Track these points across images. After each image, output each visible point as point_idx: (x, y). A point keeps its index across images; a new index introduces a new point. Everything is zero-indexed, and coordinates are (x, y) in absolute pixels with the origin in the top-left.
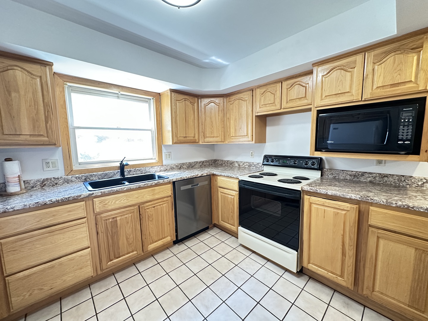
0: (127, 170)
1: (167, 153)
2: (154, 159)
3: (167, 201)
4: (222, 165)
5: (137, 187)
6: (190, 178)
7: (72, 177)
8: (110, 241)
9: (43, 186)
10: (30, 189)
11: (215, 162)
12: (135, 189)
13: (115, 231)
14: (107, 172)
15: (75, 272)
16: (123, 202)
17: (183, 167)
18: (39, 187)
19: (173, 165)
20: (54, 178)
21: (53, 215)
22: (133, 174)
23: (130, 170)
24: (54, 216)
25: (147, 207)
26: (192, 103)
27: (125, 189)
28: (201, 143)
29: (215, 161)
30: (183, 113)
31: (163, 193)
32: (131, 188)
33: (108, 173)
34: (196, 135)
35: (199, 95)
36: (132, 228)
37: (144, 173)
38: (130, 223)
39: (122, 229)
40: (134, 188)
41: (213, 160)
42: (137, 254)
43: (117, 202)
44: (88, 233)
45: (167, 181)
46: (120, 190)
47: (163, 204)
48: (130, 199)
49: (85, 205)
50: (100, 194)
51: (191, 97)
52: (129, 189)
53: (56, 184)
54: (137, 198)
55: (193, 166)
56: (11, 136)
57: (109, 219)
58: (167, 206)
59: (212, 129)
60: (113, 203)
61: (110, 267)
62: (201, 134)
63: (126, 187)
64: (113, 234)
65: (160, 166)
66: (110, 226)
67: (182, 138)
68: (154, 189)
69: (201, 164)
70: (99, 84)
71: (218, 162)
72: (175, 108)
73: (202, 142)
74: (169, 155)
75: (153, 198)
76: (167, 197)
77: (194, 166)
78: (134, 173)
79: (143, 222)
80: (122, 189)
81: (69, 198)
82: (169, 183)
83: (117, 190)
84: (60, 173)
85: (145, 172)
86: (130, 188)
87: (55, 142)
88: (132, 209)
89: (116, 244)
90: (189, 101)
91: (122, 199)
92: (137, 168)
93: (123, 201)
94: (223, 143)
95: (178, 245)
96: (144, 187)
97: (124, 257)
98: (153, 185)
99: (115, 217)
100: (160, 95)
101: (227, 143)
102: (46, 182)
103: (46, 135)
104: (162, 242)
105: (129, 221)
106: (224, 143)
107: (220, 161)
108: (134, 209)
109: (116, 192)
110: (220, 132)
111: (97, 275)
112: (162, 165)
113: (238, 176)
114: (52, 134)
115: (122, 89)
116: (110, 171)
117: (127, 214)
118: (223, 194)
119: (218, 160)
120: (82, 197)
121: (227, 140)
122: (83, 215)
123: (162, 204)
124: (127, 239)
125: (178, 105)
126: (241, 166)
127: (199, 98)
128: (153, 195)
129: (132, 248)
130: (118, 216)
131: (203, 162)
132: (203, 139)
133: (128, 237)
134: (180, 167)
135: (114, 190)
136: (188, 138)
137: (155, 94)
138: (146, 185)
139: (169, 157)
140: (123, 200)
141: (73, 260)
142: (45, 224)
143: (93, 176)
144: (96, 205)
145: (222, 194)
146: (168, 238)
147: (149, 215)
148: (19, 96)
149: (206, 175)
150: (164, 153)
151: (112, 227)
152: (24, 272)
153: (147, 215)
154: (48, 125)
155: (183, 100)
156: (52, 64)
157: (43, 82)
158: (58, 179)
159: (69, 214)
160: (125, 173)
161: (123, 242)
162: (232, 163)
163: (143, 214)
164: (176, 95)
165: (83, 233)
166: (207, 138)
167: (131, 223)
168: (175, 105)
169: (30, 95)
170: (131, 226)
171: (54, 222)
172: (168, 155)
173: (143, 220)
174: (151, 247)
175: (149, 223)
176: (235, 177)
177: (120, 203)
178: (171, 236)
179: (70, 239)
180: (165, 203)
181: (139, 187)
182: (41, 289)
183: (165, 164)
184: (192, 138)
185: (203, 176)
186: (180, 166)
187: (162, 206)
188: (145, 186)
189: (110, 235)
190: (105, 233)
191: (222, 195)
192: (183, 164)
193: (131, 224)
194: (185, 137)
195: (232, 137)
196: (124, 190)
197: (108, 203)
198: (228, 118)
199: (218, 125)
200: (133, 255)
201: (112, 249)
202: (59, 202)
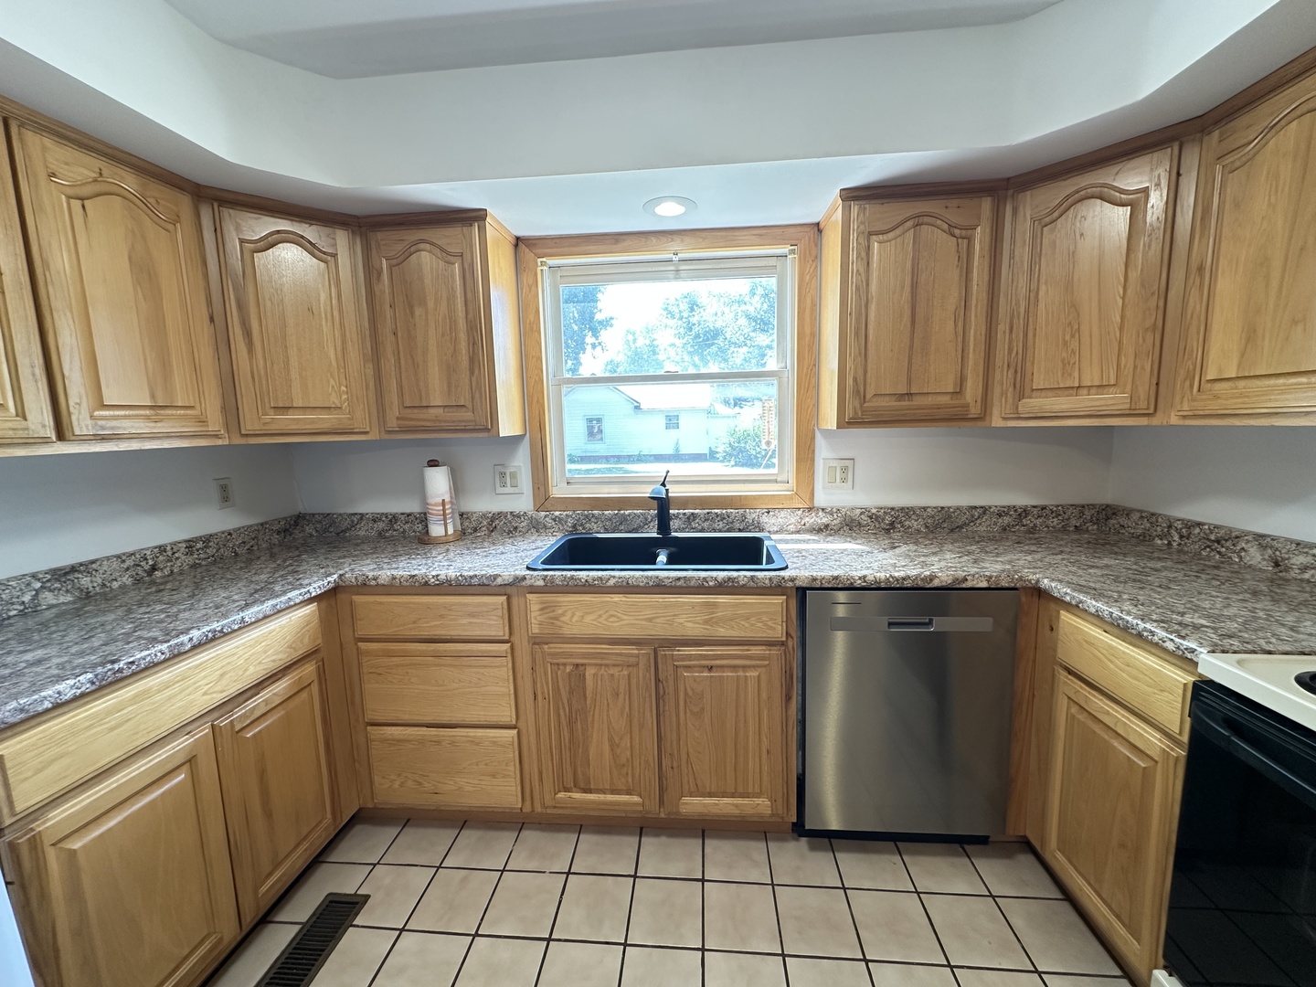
0: (684, 514)
1: (834, 463)
2: (781, 482)
3: (763, 658)
4: (1144, 538)
5: (651, 583)
6: (883, 585)
7: (546, 516)
8: (566, 733)
9: (492, 531)
10: (471, 534)
11: (1108, 519)
12: (645, 587)
13: (580, 708)
14: (627, 512)
15: (482, 778)
16: (605, 622)
17: (907, 523)
18: (484, 531)
19: (858, 512)
20: (511, 513)
21: (440, 616)
22: (700, 528)
23: (692, 514)
24: (442, 616)
25: (683, 660)
26: (957, 232)
27: (612, 582)
28: (997, 422)
29: (1107, 513)
30: (903, 287)
31: (747, 625)
32: (630, 582)
33: (629, 515)
34: (969, 384)
35: (1008, 179)
36: (630, 715)
37: (740, 530)
38: (625, 699)
39: (597, 708)
40: (641, 584)
41: (1094, 506)
42: (641, 808)
43: (589, 619)
44: (512, 687)
45: (767, 582)
46: (596, 582)
47: (749, 667)
48: (625, 617)
49: (505, 604)
50: (541, 583)
51: (955, 202)
52: (624, 584)
53: (516, 528)
54: (650, 620)
55: (961, 527)
56: (416, 411)
57: (565, 665)
58: (763, 678)
59: (1075, 344)
60: (575, 619)
61: (562, 808)
62: (1002, 377)
63: (614, 577)
64: (574, 715)
65: (800, 512)
66: (567, 689)
67: (887, 398)
68: (715, 605)
69: (1007, 520)
70: (617, 242)
71: (1123, 521)
72: (862, 270)
73: (1004, 419)
74: (844, 470)
75: (707, 633)
76: (770, 644)
77: (965, 524)
78: (706, 525)
79: (667, 708)
80: (601, 578)
81: (471, 577)
82: (776, 588)
83: (586, 581)
84: (520, 501)
85: (741, 528)
86: (628, 583)
87: (487, 422)
88: (632, 655)
89: (581, 745)
90: (939, 222)
91: (602, 612)
92: (716, 511)
93: (606, 620)
94: (1143, 421)
95: (809, 843)
96: (675, 587)
97: (602, 797)
98: (710, 587)
99: (582, 665)
100: (820, 231)
101: (1174, 420)
102: (497, 522)
103: (470, 407)
104: (736, 806)
105: (622, 690)
106: (1155, 421)
107: (1135, 516)
108: (638, 656)
109: (585, 585)
110: (1127, 361)
111: (533, 811)
112: (810, 509)
113: (1193, 645)
114: (481, 402)
115: (682, 241)
116: (635, 511)
117: (618, 666)
118: (1082, 717)
119: (1128, 512)
120: (499, 581)
121: (1177, 399)
122: (501, 633)
123: (744, 667)
124: (613, 746)
125: (879, 253)
126: (1294, 573)
127: (1010, 192)
128: (706, 622)
129: (627, 782)
130: (590, 665)
131: (1024, 512)
132: (1010, 400)
133: (617, 742)
134: (892, 524)
135: (580, 580)
136: (918, 401)
137: (799, 229)
138: (682, 581)
139: (844, 480)
140: (604, 617)
141: (478, 744)
142: (425, 633)
143: (593, 520)
144: (533, 614)
145: (1074, 710)
146: (759, 801)
147: (690, 692)
148: (427, 313)
149: (984, 584)
150: (822, 461)
151: (571, 692)
152: (394, 728)
153: (681, 688)
154: (474, 379)
155: (910, 223)
156: (484, 213)
157: (466, 266)
158: (519, 517)
159: (470, 623)
160: (674, 524)
161: (598, 748)
162: (1218, 542)
163: (667, 682)
164: (872, 208)
165: (501, 684)
166: (1035, 393)
167: (627, 697)
168: (863, 254)
169: (443, 308)
170: (627, 709)
171: (443, 632)
172: (838, 470)
173: (666, 700)
174: (693, 805)
175: (688, 721)
176: (1170, 646)
177: (595, 623)
178: (773, 801)
179: (471, 687)
180: (754, 667)
181: (658, 585)
182: (420, 784)
183: (823, 505)
184: (945, 400)
185: (964, 586)
186: (888, 519)
187: (741, 674)
188: (679, 583)
189: (565, 715)
190: (553, 701)
191: (1073, 716)
192: (907, 512)
193: (627, 703)
194: (901, 397)
195: (1218, 386)
196: (608, 584)
197: (563, 615)
198: (1201, 269)
199: (1119, 319)
200: (626, 804)
201: (568, 759)
202: (451, 585)
